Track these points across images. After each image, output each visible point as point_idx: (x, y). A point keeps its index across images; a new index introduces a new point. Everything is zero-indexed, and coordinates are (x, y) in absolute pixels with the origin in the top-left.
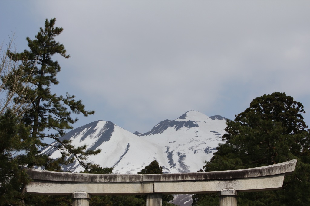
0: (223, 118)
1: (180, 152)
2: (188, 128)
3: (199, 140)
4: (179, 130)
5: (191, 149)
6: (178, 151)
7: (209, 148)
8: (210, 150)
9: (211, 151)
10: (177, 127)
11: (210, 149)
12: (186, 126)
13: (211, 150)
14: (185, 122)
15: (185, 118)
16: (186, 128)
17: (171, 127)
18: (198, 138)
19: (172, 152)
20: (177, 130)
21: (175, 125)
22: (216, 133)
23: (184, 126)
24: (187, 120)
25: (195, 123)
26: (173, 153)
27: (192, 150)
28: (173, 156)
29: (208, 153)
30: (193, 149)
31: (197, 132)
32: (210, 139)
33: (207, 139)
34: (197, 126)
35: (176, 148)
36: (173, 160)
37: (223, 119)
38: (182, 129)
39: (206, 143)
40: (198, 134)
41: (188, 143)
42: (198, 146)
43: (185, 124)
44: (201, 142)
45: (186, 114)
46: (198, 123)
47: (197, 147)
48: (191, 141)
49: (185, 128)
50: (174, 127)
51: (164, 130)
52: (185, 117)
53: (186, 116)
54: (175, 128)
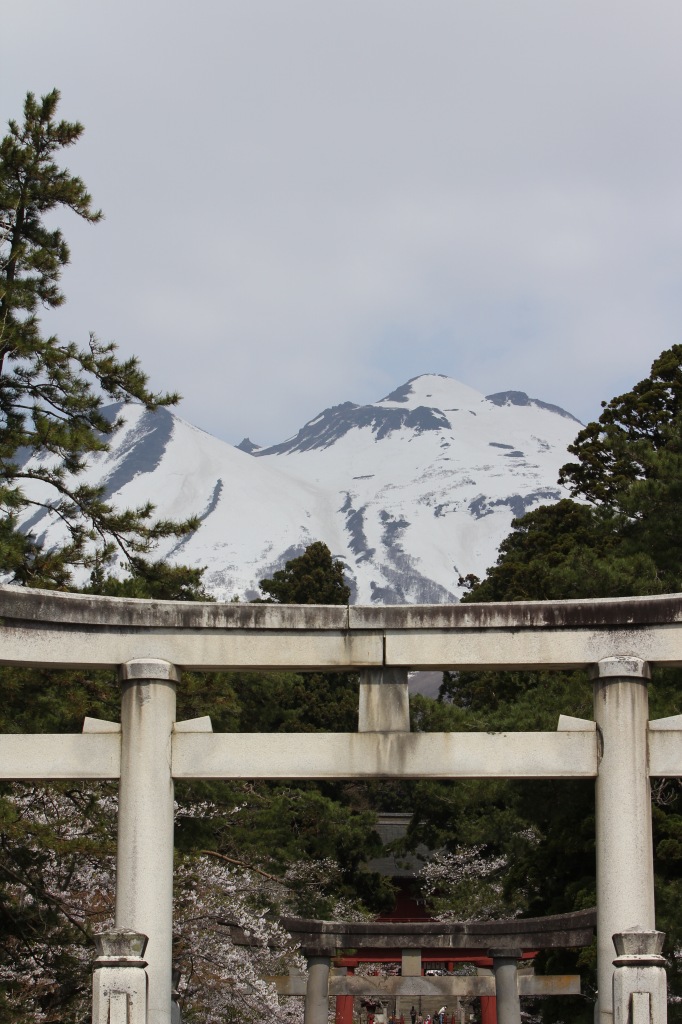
0: (533, 400)
1: (387, 511)
2: (416, 433)
3: (453, 472)
4: (386, 438)
5: (426, 502)
6: (381, 507)
7: (484, 498)
8: (488, 507)
9: (492, 508)
10: (378, 429)
11: (487, 501)
12: (410, 424)
13: (492, 504)
14: (405, 411)
15: (406, 400)
16: (411, 431)
17: (360, 427)
18: (447, 466)
19: (363, 510)
20: (380, 437)
21: (373, 423)
22: (508, 451)
23: (403, 426)
24: (411, 404)
25: (438, 416)
26: (365, 515)
27: (428, 504)
28: (366, 524)
29: (480, 516)
30: (432, 502)
31: (447, 444)
32: (486, 468)
33: (479, 469)
34: (447, 425)
35: (377, 497)
36: (364, 537)
37: (533, 404)
38: (395, 433)
39: (474, 483)
40: (449, 452)
41: (415, 480)
42: (447, 491)
43: (405, 417)
44: (458, 477)
45: (410, 387)
46: (450, 417)
47: (444, 494)
48: (424, 476)
49: (405, 432)
50: (370, 428)
51: (338, 436)
52: (408, 396)
53: (411, 392)
54: (374, 430)
